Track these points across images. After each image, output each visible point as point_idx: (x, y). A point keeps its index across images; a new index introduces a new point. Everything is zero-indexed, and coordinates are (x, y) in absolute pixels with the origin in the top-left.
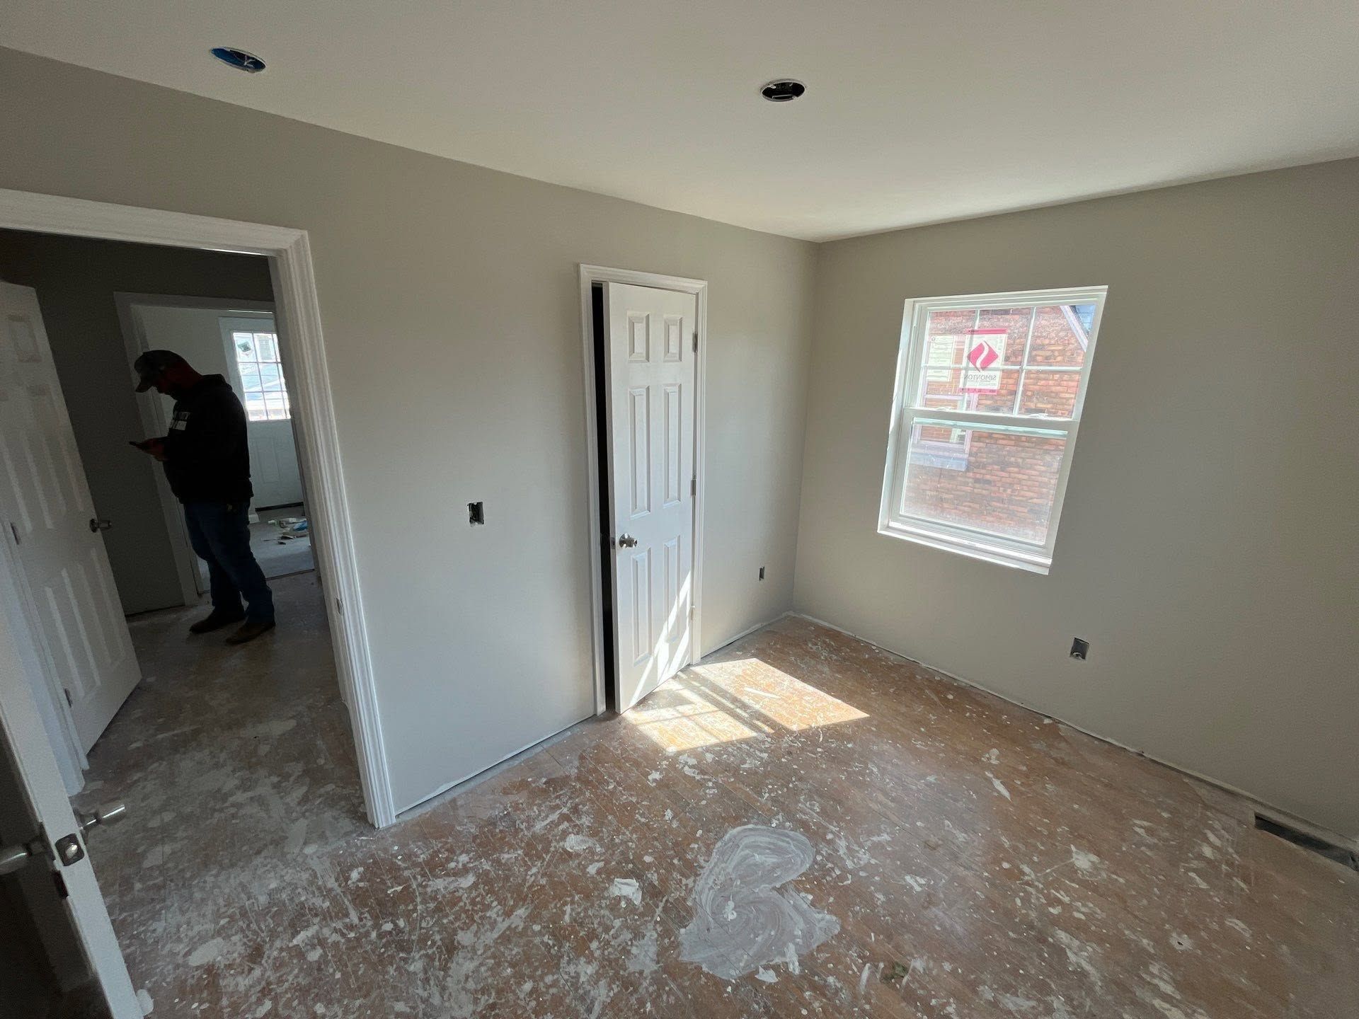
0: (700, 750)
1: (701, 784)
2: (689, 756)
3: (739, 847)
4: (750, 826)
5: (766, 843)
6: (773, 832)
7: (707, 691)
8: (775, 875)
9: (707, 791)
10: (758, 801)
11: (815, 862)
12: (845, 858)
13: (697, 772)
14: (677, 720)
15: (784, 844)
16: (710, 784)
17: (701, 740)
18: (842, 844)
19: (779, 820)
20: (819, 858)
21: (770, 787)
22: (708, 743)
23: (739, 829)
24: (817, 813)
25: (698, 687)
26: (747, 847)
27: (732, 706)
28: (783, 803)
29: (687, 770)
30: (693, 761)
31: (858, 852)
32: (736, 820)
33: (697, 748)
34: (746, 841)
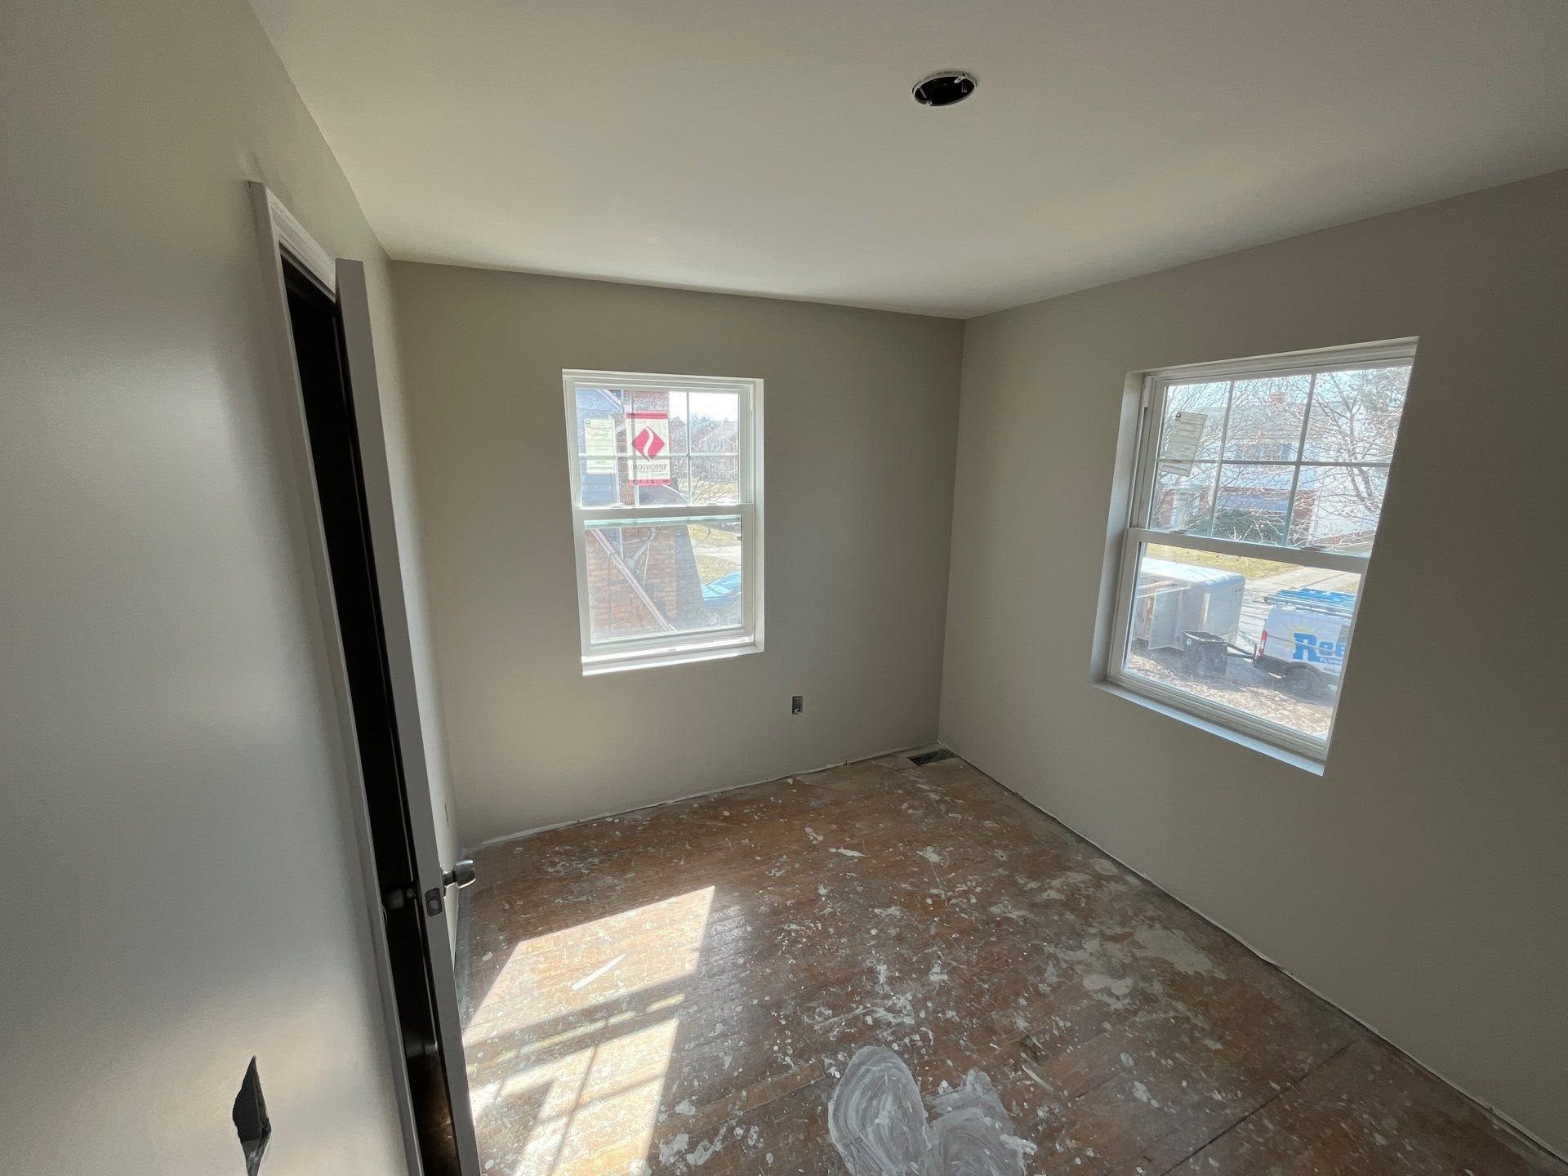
0: (663, 1117)
1: (734, 1146)
2: (667, 1143)
3: (860, 1138)
4: (831, 1107)
5: (861, 1099)
6: (848, 1081)
7: (538, 1045)
8: (911, 1111)
9: (751, 1143)
10: (793, 1075)
11: (900, 1054)
12: (899, 1020)
13: (706, 1142)
14: (573, 1130)
15: (869, 1076)
16: (739, 1131)
17: (643, 1109)
18: (881, 1013)
19: (831, 1065)
20: (895, 1047)
21: (776, 1048)
22: (657, 1098)
23: (831, 1124)
24: (834, 1016)
25: (517, 1057)
26: (863, 1127)
27: (600, 1025)
28: (807, 1045)
29: (697, 1158)
30: (682, 1141)
31: (894, 1004)
32: (817, 1122)
33: (658, 1121)
34: (853, 1122)
